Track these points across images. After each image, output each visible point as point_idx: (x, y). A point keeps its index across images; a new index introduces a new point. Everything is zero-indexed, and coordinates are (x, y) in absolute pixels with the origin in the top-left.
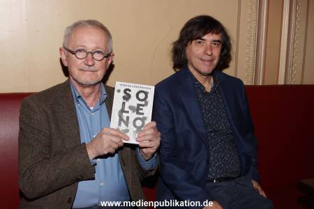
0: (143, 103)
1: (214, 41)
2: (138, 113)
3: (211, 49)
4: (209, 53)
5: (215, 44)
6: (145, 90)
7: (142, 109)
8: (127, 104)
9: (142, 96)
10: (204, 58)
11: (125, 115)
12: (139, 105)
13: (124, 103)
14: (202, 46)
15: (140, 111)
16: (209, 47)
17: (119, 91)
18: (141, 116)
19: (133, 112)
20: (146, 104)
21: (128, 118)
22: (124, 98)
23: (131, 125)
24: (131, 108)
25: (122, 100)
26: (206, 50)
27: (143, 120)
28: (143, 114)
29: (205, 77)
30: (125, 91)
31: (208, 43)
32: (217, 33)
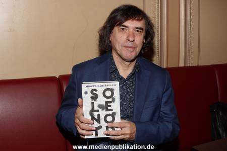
0: (110, 100)
1: (137, 28)
2: (107, 110)
3: (134, 37)
4: (131, 39)
5: (138, 31)
6: (111, 87)
7: (110, 106)
8: (96, 104)
9: (108, 93)
10: (126, 45)
11: (96, 114)
12: (107, 103)
13: (93, 104)
14: (125, 32)
15: (109, 108)
16: (131, 33)
17: (86, 93)
18: (111, 112)
19: (103, 110)
20: (114, 100)
21: (99, 116)
22: (92, 98)
23: (102, 121)
24: (100, 106)
25: (90, 101)
26: (128, 37)
27: (113, 115)
28: (112, 110)
29: (127, 63)
30: (92, 92)
31: (131, 30)
32: (138, 20)
